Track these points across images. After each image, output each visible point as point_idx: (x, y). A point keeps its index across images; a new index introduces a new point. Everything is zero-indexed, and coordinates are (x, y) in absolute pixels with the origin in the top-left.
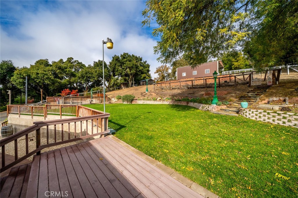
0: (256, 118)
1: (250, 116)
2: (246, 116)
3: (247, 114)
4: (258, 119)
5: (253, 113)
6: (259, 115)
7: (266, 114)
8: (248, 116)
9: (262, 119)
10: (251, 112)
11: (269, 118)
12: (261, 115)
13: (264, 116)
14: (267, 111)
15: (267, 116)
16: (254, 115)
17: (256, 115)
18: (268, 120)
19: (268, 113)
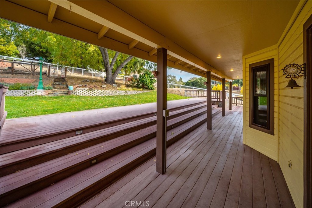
0: (83, 95)
1: (79, 94)
2: (76, 94)
3: (77, 93)
4: (84, 95)
5: (80, 92)
6: (84, 93)
7: (87, 91)
8: (78, 94)
9: (86, 95)
10: (79, 92)
11: (89, 94)
12: (85, 93)
13: (87, 93)
14: (88, 90)
15: (88, 92)
16: (81, 93)
17: (83, 93)
18: (89, 95)
19: (88, 91)
